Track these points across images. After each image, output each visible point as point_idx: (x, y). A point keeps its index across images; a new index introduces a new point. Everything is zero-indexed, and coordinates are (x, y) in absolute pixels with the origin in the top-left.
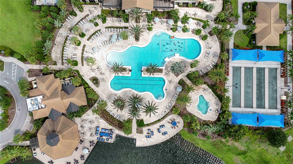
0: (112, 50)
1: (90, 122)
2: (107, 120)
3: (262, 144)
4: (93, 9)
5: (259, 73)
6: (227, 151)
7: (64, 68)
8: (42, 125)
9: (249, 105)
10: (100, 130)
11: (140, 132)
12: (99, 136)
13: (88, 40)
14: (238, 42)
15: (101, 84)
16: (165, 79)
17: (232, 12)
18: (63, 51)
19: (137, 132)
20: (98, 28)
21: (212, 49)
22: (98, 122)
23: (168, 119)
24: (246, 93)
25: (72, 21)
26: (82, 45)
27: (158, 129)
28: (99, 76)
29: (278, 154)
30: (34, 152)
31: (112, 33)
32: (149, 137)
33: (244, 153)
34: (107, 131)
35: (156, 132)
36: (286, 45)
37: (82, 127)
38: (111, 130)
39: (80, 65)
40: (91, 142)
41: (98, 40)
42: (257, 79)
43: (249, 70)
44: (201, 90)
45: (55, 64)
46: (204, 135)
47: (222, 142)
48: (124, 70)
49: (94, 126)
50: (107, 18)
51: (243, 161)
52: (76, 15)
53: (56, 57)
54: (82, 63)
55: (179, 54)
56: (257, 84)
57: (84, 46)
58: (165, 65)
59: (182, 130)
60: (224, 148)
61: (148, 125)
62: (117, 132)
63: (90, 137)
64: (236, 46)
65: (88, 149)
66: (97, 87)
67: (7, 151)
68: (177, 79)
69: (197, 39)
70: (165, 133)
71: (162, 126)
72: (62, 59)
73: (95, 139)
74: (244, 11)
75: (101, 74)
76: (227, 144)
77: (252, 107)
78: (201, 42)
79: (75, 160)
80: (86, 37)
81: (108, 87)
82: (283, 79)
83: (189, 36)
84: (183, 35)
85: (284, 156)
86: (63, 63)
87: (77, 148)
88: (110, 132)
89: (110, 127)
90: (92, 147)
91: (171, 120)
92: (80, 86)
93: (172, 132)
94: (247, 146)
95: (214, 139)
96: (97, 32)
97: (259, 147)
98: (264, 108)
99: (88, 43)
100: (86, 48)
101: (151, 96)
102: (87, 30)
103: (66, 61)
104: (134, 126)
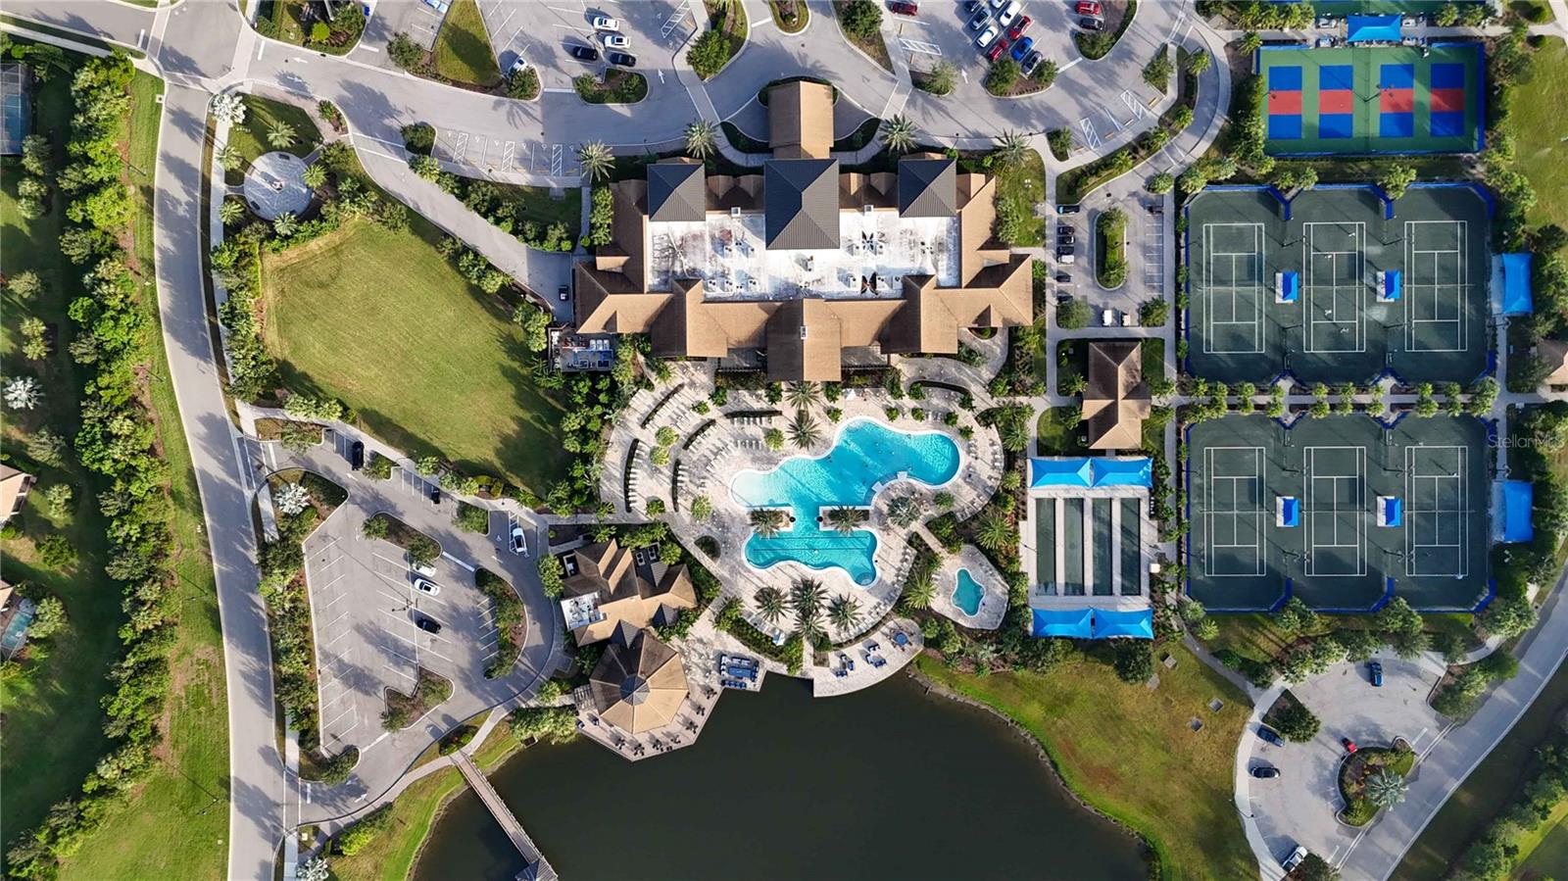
0: (744, 471)
1: (702, 643)
2: (741, 637)
5: (1099, 511)
7: (633, 518)
9: (1075, 588)
10: (729, 663)
11: (821, 662)
13: (686, 447)
14: (1048, 436)
15: (724, 551)
16: (876, 535)
17: (1031, 365)
18: (627, 476)
19: (815, 664)
20: (707, 417)
22: (722, 642)
23: (886, 628)
24: (1068, 559)
26: (671, 461)
27: (865, 654)
28: (715, 533)
32: (842, 674)
34: (745, 663)
35: (859, 662)
38: (754, 659)
39: (669, 508)
40: (706, 691)
43: (1074, 504)
44: (961, 558)
45: (610, 509)
48: (777, 516)
49: (713, 652)
50: (728, 392)
52: (650, 386)
53: (612, 494)
54: (675, 504)
57: (677, 463)
58: (874, 502)
59: (920, 654)
62: (769, 664)
63: (705, 680)
64: (1042, 448)
66: (715, 560)
68: (904, 534)
69: (948, 436)
71: (875, 646)
72: (627, 498)
73: (717, 682)
74: (1059, 362)
75: (721, 528)
77: (1083, 594)
78: (959, 442)
79: (673, 734)
80: (680, 441)
81: (741, 560)
82: (1155, 523)
83: (930, 428)
84: (914, 427)
85: (1155, 701)
86: (630, 509)
88: (751, 665)
89: (751, 653)
90: (712, 704)
91: (894, 630)
92: (677, 564)
93: (896, 660)
95: (997, 672)
96: (705, 426)
98: (1111, 594)
99: (684, 456)
100: (681, 468)
101: (845, 578)
104: (808, 649)
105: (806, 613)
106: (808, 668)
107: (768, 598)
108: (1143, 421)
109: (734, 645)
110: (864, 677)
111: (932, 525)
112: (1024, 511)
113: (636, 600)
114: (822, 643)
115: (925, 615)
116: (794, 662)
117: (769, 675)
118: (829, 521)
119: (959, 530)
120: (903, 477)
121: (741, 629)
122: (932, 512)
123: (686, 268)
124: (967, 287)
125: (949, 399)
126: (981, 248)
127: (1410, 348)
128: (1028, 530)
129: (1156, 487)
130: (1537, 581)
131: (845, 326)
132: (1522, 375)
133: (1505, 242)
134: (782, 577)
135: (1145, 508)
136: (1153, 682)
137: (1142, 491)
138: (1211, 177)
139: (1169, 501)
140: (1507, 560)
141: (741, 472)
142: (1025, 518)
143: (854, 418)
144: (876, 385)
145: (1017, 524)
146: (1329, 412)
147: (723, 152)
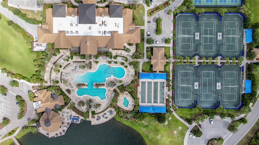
0: (77, 74)
1: (67, 113)
2: (75, 112)
3: (156, 121)
4: (65, 52)
5: (155, 85)
6: (138, 125)
7: (52, 85)
8: (42, 115)
9: (149, 102)
10: (72, 117)
11: (93, 117)
12: (72, 120)
13: (64, 69)
14: (144, 68)
15: (72, 92)
16: (106, 89)
17: (141, 52)
18: (50, 75)
19: (92, 118)
20: (69, 62)
21: (131, 72)
22: (71, 113)
23: (108, 110)
24: (148, 95)
25: (54, 59)
26: (60, 72)
27: (103, 116)
28: (70, 89)
29: (164, 126)
30: (38, 129)
31: (77, 65)
32: (98, 120)
33: (147, 126)
34: (76, 118)
35: (102, 117)
36: (169, 70)
37: (63, 116)
38: (78, 117)
39: (60, 83)
40: (68, 123)
41: (69, 69)
42: (154, 88)
43: (150, 83)
44: (125, 95)
45: (47, 83)
46: (126, 118)
47: (135, 121)
48: (84, 85)
49: (69, 115)
50: (73, 57)
51: (147, 130)
52: (56, 55)
53: (47, 79)
54: (61, 82)
55: (113, 76)
56: (154, 91)
57: (62, 72)
58: (106, 82)
59: (115, 116)
60: (137, 124)
61: (97, 114)
62: (81, 118)
63: (67, 121)
64: (143, 71)
65: (66, 127)
66: (70, 94)
67: (25, 129)
68: (112, 89)
69: (122, 67)
70: (106, 118)
71: (105, 114)
72: (50, 80)
73: (70, 121)
74: (147, 52)
75: (71, 87)
76: (138, 122)
77: (151, 103)
78: (125, 69)
79: (60, 133)
80: (63, 68)
81: (76, 94)
82: (167, 88)
83: (118, 66)
84: (115, 65)
85: (167, 128)
86: (51, 82)
87: (61, 127)
88: (77, 118)
89: (78, 115)
90: (69, 126)
91: (110, 111)
92: (60, 95)
93: (110, 117)
94: (149, 123)
95: (132, 120)
96: (68, 64)
97: (155, 123)
98: (157, 103)
99: (63, 71)
100: (62, 74)
101: (99, 99)
102: (63, 64)
103: (52, 81)
104: (90, 114)
106: (90, 119)
107: (81, 103)
108: (164, 65)
109: (74, 114)
110: (103, 120)
111: (118, 87)
112: (139, 84)
113: (49, 103)
114: (93, 113)
119: (123, 88)
120: (112, 76)
121: (74, 109)
122: (119, 84)
124: (125, 34)
125: (123, 59)
126: (129, 25)
127: (225, 50)
128: (139, 89)
129: (168, 80)
130: (252, 102)
131: (98, 42)
132: (250, 56)
133: (247, 26)
135: (165, 84)
136: (166, 123)
137: (164, 80)
140: (245, 98)
143: (102, 63)
144: (107, 56)
145: (137, 87)
146: (206, 64)
147: (73, 3)
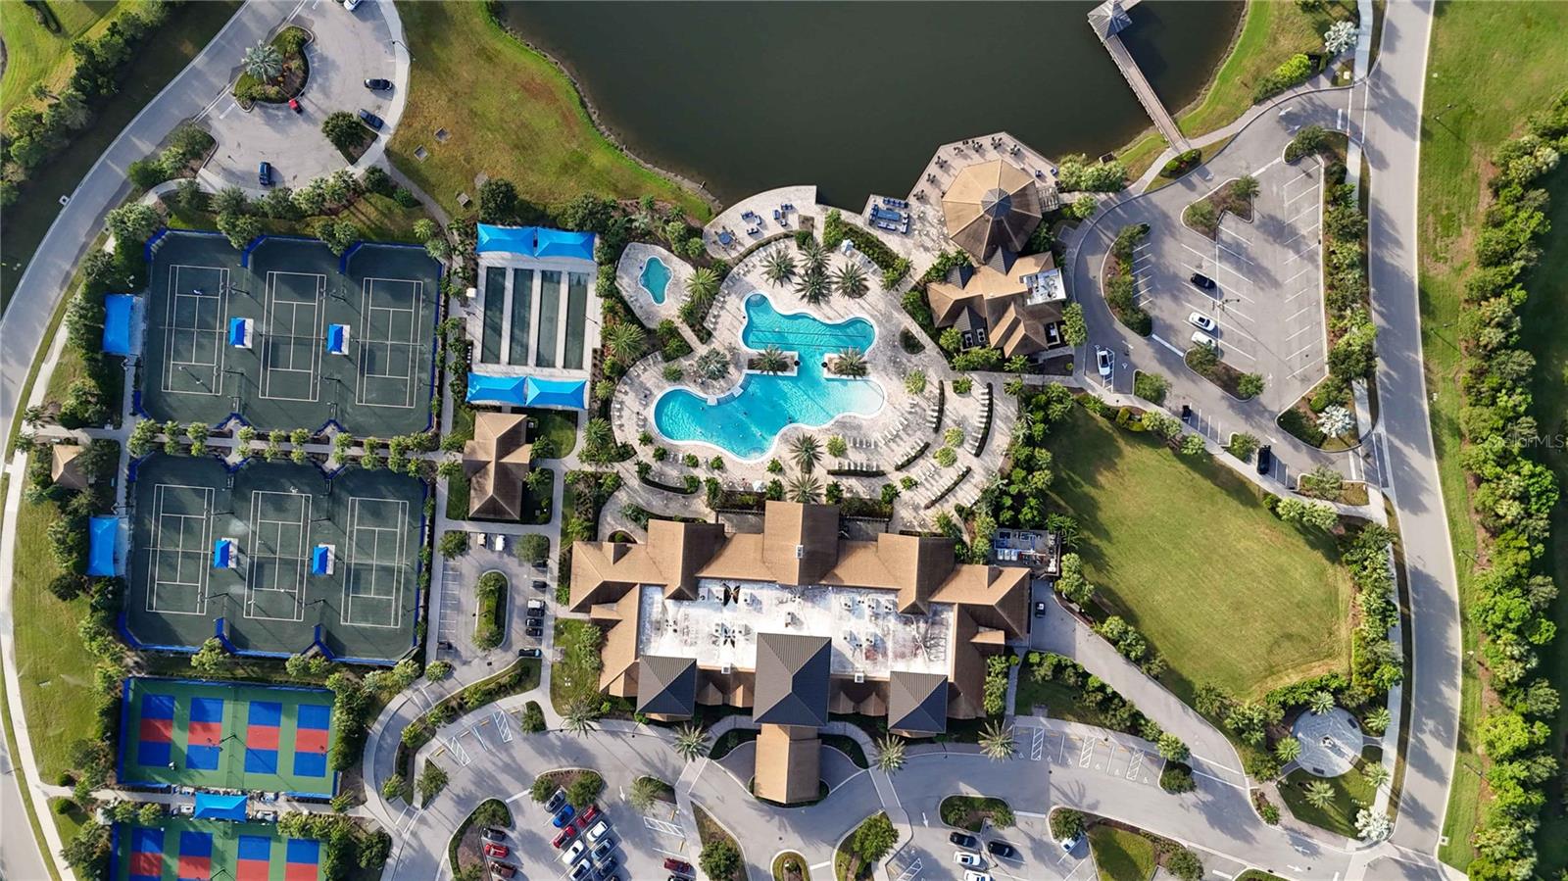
0: (870, 417)
2: (884, 250)
5: (521, 352)
9: (550, 278)
10: (899, 226)
11: (807, 221)
12: (903, 212)
13: (927, 445)
14: (566, 430)
15: (896, 337)
17: (577, 502)
18: (989, 420)
19: (813, 219)
20: (904, 474)
22: (904, 246)
23: (739, 250)
27: (762, 225)
28: (904, 356)
32: (786, 207)
34: (883, 224)
35: (769, 219)
38: (874, 227)
39: (948, 384)
40: (924, 198)
43: (545, 361)
44: (660, 315)
45: (1009, 387)
48: (840, 369)
49: (914, 237)
50: (880, 497)
52: (958, 508)
54: (942, 388)
55: (709, 403)
57: (937, 430)
59: (708, 222)
62: (859, 221)
63: (924, 209)
64: (572, 418)
66: (905, 329)
68: (715, 342)
69: (665, 437)
71: (752, 233)
73: (912, 206)
74: (550, 503)
75: (897, 361)
77: (543, 271)
78: (654, 430)
80: (932, 451)
81: (879, 327)
82: (468, 337)
83: (681, 446)
84: (695, 448)
86: (990, 387)
88: (877, 221)
89: (877, 234)
90: (919, 186)
91: (732, 247)
92: (944, 328)
93: (732, 218)
95: (633, 200)
96: (907, 464)
98: (516, 269)
99: (929, 437)
101: (777, 303)
104: (819, 234)
105: (818, 269)
106: (820, 215)
107: (855, 288)
108: (473, 439)
109: (893, 243)
110: (765, 204)
111: (686, 350)
112: (595, 358)
113: (990, 294)
114: (804, 239)
115: (700, 261)
116: (834, 222)
117: (860, 212)
118: (788, 361)
119: (662, 343)
120: (712, 400)
121: (884, 259)
122: (685, 363)
123: (914, 626)
124: (635, 584)
125: (661, 474)
126: (618, 621)
127: (210, 491)
128: (593, 339)
129: (465, 371)
130: (104, 256)
131: (759, 557)
132: (105, 457)
133: (110, 588)
134: (840, 308)
135: (477, 352)
136: (481, 181)
137: (479, 369)
138: (389, 674)
139: (453, 358)
140: (132, 278)
141: (872, 416)
142: (595, 351)
143: (755, 462)
144: (731, 493)
145: (603, 346)
146: (292, 434)
147: (869, 739)
